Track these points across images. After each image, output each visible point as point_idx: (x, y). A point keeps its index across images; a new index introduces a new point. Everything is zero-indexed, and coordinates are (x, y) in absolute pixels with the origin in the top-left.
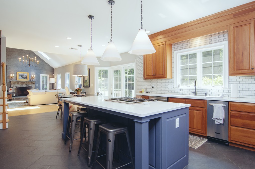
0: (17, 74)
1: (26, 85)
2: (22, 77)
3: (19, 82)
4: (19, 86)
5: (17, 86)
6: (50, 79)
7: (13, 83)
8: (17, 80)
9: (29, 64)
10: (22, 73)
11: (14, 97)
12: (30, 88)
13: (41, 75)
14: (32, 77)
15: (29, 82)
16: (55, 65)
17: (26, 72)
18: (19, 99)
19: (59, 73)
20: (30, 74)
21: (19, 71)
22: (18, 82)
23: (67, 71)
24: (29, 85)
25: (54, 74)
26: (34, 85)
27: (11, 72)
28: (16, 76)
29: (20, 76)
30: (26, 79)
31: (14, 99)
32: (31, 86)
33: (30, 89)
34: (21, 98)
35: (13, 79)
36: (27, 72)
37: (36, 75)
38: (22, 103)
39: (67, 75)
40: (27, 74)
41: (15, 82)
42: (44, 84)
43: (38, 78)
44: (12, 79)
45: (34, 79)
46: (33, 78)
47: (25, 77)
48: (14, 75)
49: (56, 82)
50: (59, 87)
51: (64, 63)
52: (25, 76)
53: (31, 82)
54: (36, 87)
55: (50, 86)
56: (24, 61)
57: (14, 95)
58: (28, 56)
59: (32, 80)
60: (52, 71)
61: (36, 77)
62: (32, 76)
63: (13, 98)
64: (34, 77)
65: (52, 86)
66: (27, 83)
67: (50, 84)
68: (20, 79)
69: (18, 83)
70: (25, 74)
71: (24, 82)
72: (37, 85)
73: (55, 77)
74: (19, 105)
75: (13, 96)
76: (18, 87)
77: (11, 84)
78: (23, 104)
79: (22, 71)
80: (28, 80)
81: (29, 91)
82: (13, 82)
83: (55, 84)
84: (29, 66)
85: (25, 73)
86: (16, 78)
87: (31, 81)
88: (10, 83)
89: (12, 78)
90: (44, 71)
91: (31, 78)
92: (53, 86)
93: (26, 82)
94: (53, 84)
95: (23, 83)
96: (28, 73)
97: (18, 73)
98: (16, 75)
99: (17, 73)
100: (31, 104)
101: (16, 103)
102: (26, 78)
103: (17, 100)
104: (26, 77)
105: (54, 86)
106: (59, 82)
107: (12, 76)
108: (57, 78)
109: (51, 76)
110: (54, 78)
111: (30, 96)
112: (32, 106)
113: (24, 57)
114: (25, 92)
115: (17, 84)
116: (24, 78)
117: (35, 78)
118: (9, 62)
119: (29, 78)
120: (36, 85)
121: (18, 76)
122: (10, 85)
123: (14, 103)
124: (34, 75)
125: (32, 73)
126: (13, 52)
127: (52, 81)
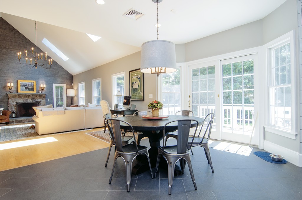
0: (17, 83)
1: (32, 99)
2: (26, 88)
3: (22, 95)
4: (21, 101)
5: (17, 101)
6: (67, 90)
7: (12, 97)
8: (18, 92)
9: (36, 64)
10: (25, 82)
11: (13, 119)
12: (38, 104)
13: (55, 85)
14: (40, 87)
15: (36, 95)
16: (75, 69)
17: (32, 80)
18: (22, 121)
19: (81, 81)
20: (38, 84)
21: (21, 79)
22: (20, 94)
23: (95, 77)
24: (37, 100)
25: (73, 83)
26: (44, 99)
27: (8, 79)
28: (16, 87)
29: (22, 86)
30: (32, 91)
31: (13, 121)
32: (40, 101)
33: (38, 106)
34: (24, 120)
35: (12, 91)
36: (34, 80)
37: (46, 85)
38: (25, 129)
39: (94, 83)
40: (33, 83)
41: (15, 96)
42: (60, 98)
43: (50, 88)
44: (10, 91)
45: (43, 92)
46: (42, 90)
47: (30, 88)
48: (12, 84)
49: (77, 95)
50: (82, 102)
51: (91, 65)
52: (30, 86)
53: (40, 96)
54: (47, 103)
55: (67, 102)
56: (27, 59)
57: (14, 116)
58: (33, 49)
59: (40, 92)
60: (70, 79)
61: (47, 88)
62: (42, 86)
63: (11, 120)
64: (43, 87)
65: (70, 100)
66: (34, 97)
67: (67, 97)
68: (22, 91)
69: (20, 96)
70: (31, 84)
71: (29, 95)
72: (49, 100)
73: (75, 88)
74: (19, 133)
75: (11, 117)
76: (20, 103)
77: (8, 99)
78: (27, 132)
79: (25, 79)
80: (34, 92)
81: (37, 109)
82: (12, 95)
83: (75, 98)
84: (36, 66)
85: (29, 81)
86: (15, 89)
87: (39, 94)
88: (7, 97)
89: (11, 89)
90: (59, 79)
91: (39, 89)
92: (71, 102)
93: (32, 96)
94: (72, 98)
95: (27, 96)
96: (35, 82)
97: (19, 81)
98: (16, 85)
99: (17, 81)
100: (40, 131)
101: (15, 128)
102: (32, 89)
103: (18, 123)
104: (32, 87)
105: (73, 101)
106: (82, 95)
107: (10, 86)
108: (78, 89)
109: (69, 87)
110: (73, 89)
111: (38, 119)
112: (41, 135)
113: (26, 51)
114: (30, 111)
115: (18, 98)
116: (29, 90)
117: (45, 89)
118: (5, 65)
119: (37, 89)
120: (47, 100)
121: (19, 85)
122: (6, 100)
123: (12, 129)
124: (43, 85)
125: (41, 82)
126: (11, 50)
127: (71, 93)
